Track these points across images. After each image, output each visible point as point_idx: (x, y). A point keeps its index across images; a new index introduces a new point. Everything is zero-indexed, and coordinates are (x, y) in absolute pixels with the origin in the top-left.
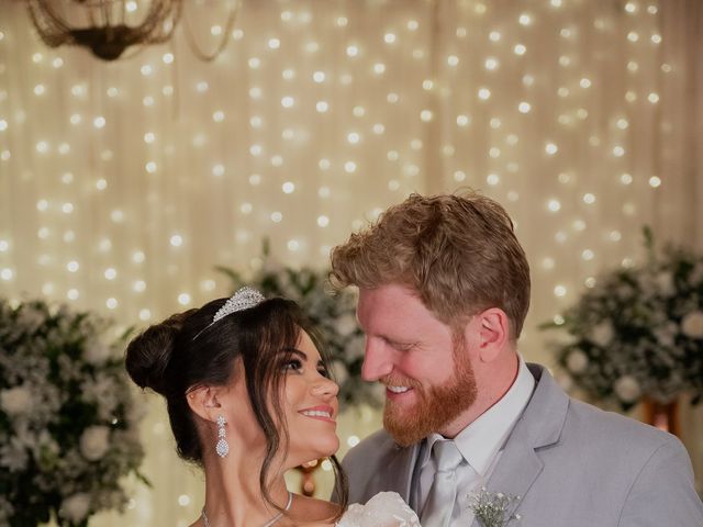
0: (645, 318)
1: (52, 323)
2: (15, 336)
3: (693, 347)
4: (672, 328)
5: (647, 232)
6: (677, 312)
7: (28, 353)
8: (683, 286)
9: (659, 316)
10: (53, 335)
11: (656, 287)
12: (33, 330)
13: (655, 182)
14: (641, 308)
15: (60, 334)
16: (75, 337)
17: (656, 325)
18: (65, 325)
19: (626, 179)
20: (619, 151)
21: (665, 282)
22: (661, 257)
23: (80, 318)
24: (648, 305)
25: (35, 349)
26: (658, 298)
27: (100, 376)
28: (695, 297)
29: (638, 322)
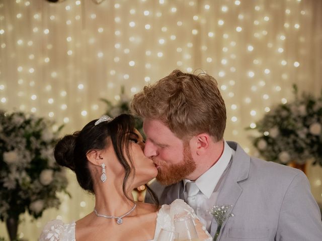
0: (293, 126)
1: (28, 122)
2: (10, 128)
3: (314, 139)
4: (305, 130)
5: (295, 87)
6: (308, 123)
7: (16, 136)
8: (311, 111)
9: (300, 125)
10: (27, 128)
11: (299, 111)
12: (18, 125)
13: (297, 64)
14: (292, 121)
15: (31, 127)
16: (38, 129)
17: (298, 129)
18: (33, 123)
19: (284, 63)
20: (281, 50)
21: (303, 109)
22: (301, 98)
23: (40, 120)
24: (295, 120)
25: (19, 134)
26: (299, 116)
27: (49, 147)
28: (316, 117)
29: (290, 128)
